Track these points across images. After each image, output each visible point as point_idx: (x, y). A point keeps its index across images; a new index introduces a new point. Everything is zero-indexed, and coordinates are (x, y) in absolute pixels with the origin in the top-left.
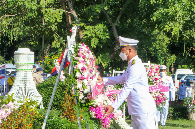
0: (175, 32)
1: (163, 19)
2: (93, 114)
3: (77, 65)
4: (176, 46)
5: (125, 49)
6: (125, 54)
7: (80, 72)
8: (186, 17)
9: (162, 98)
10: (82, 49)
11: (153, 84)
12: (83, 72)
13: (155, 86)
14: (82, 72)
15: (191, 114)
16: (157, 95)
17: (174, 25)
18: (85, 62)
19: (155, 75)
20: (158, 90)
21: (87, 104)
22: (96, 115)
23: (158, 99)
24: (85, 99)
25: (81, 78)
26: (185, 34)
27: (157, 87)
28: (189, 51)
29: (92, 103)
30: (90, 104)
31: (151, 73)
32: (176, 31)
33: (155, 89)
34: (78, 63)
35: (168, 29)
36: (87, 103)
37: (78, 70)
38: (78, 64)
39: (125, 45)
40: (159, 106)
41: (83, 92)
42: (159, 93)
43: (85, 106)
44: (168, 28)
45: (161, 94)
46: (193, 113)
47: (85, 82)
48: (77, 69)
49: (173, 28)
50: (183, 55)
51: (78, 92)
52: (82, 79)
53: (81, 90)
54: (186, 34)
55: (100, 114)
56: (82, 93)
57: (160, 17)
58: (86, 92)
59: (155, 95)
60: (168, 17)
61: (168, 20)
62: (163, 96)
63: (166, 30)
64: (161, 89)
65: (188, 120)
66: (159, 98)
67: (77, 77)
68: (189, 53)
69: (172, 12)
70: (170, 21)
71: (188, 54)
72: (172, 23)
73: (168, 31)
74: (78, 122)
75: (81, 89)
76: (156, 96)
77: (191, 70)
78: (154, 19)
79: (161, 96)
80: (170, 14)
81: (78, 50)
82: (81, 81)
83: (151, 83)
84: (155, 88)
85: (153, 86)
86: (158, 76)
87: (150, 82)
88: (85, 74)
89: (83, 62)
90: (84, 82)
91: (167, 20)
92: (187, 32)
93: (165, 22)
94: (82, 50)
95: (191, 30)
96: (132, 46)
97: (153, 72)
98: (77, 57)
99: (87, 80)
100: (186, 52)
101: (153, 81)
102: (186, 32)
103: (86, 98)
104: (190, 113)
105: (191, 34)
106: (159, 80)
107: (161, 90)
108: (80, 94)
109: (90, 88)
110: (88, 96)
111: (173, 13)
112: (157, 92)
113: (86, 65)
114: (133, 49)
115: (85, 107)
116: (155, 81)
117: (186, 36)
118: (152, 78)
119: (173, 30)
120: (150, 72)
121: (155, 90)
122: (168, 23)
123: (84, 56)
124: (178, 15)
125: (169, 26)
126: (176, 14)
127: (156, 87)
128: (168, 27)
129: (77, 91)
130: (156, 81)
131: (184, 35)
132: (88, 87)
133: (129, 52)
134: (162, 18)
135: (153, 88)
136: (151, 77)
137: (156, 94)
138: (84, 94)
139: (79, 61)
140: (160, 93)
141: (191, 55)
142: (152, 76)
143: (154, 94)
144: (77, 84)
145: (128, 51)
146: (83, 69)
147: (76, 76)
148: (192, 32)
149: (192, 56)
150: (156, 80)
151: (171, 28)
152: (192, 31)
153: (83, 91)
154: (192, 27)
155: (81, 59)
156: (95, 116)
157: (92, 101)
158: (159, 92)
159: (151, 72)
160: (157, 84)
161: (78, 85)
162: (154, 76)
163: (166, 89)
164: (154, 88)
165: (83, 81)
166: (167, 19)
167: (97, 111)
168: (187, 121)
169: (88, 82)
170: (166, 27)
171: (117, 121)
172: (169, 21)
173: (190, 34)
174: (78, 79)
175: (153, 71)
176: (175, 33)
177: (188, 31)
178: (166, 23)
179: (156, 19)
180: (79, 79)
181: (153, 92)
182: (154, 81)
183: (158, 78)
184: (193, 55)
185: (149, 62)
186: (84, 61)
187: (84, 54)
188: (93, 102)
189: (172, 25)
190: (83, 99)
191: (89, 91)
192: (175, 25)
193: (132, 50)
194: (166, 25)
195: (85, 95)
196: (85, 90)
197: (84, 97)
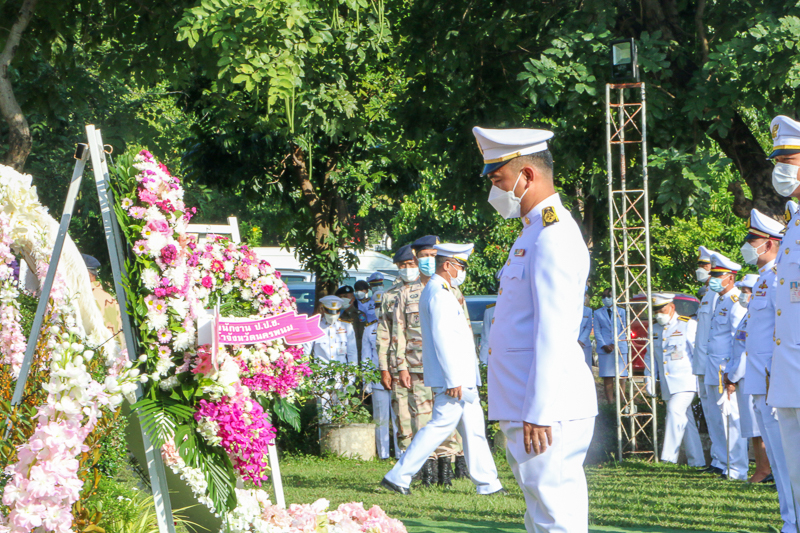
0: (281, 92)
1: (228, 40)
2: (211, 428)
3: (143, 242)
4: (226, 149)
5: (507, 170)
6: (511, 193)
7: (155, 266)
8: (318, 30)
9: (295, 368)
10: (153, 177)
11: (257, 312)
12: (168, 267)
13: (262, 318)
14: (163, 267)
15: (333, 431)
16: (275, 356)
17: (274, 61)
18: (170, 225)
19: (263, 272)
20: (279, 336)
21: (187, 394)
22: (223, 434)
23: (280, 373)
24: (178, 372)
25: (163, 292)
26: (309, 100)
27: (275, 323)
28: (278, 172)
29: (207, 389)
30: (199, 393)
31: (245, 265)
32: (282, 88)
33: (267, 331)
34: (144, 231)
35: (252, 79)
36: (188, 389)
37: (148, 259)
38: (144, 236)
39: (506, 156)
40: (286, 398)
41: (170, 344)
42: (283, 348)
43: (179, 402)
44: (250, 75)
45: (292, 352)
46: (343, 426)
47: (178, 305)
48: (144, 254)
49: (269, 74)
50: (254, 187)
51: (152, 348)
52: (167, 292)
53: (164, 339)
54: (315, 101)
55: (239, 429)
56: (166, 348)
57: (212, 30)
58: (181, 346)
59: (268, 355)
60: (246, 30)
61: (248, 43)
62: (298, 357)
63: (244, 83)
64: (290, 328)
65: (323, 457)
66: (284, 370)
67: (148, 286)
68: (281, 180)
69: (267, 9)
70: (256, 48)
71: (276, 185)
72: (265, 57)
73: (249, 87)
74: (149, 466)
75: (164, 334)
76: (274, 358)
77: (289, 251)
78: (187, 39)
79: (290, 360)
80: (259, 14)
81: (139, 178)
82: (162, 302)
83: (247, 307)
84: (267, 326)
85: (257, 317)
86: (273, 276)
87: (244, 304)
88: (177, 274)
89: (164, 225)
90: (174, 308)
91: (245, 43)
92: (317, 93)
93: (238, 50)
94: (153, 181)
95: (334, 85)
96: (533, 156)
97: (255, 261)
98: (139, 209)
99: (183, 298)
100: (268, 177)
101: (256, 297)
102: (314, 91)
103: (181, 368)
104: (332, 427)
105: (335, 100)
106: (280, 292)
107: (288, 336)
108: (160, 354)
109: (196, 327)
110: (187, 361)
111: (271, 12)
112: (275, 343)
113: (175, 239)
114: (539, 165)
115: (178, 405)
116: (265, 300)
117: (314, 110)
118: (250, 287)
119: (272, 82)
120: (240, 263)
121: (265, 335)
122: (248, 54)
123: (165, 202)
124: (290, 23)
125: (256, 69)
126: (282, 15)
127: (270, 324)
128: (251, 70)
129: (149, 341)
130: (267, 298)
131: (306, 103)
132: (189, 325)
133: (524, 183)
134: (221, 34)
135: (258, 327)
136: (246, 284)
137: (270, 350)
138: (173, 353)
139: (146, 222)
140: (285, 345)
141: (288, 188)
142: (250, 279)
143: (263, 351)
144: (147, 314)
145: (521, 178)
146: (168, 255)
147: (143, 284)
148: (336, 91)
149: (292, 191)
150: (265, 294)
151: (263, 75)
152: (338, 88)
153: (171, 341)
154: (337, 71)
155: (153, 214)
156: (220, 439)
157: (206, 377)
158: (281, 342)
159: (247, 262)
160: (271, 308)
161: (150, 317)
162: (259, 279)
163: (310, 330)
164: (262, 325)
165: (170, 304)
166: (244, 39)
167: (228, 418)
168: (321, 461)
169: (186, 304)
170: (242, 73)
171: (177, 467)
172: (252, 48)
173: (329, 99)
174: (150, 297)
175: (251, 258)
176: (278, 97)
177: (323, 86)
178: (239, 54)
179: (197, 37)
180: (153, 294)
181: (259, 345)
182: (259, 299)
183: (275, 287)
184: (297, 188)
185: (233, 220)
186: (167, 223)
187: (165, 196)
188: (210, 381)
189: (265, 64)
190: (172, 371)
191: (192, 342)
192: (280, 65)
193: (537, 171)
194: (238, 63)
195: (178, 357)
196: (179, 335)
197: (173, 365)
